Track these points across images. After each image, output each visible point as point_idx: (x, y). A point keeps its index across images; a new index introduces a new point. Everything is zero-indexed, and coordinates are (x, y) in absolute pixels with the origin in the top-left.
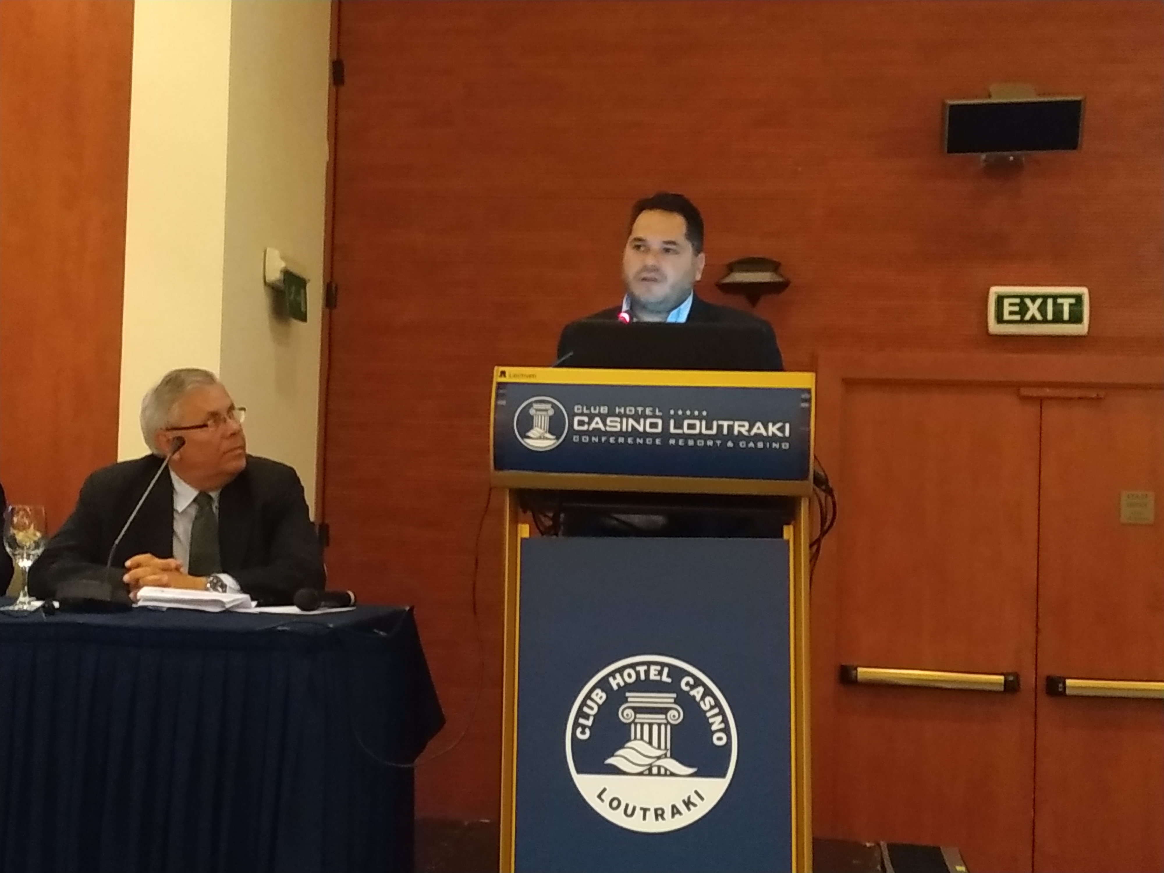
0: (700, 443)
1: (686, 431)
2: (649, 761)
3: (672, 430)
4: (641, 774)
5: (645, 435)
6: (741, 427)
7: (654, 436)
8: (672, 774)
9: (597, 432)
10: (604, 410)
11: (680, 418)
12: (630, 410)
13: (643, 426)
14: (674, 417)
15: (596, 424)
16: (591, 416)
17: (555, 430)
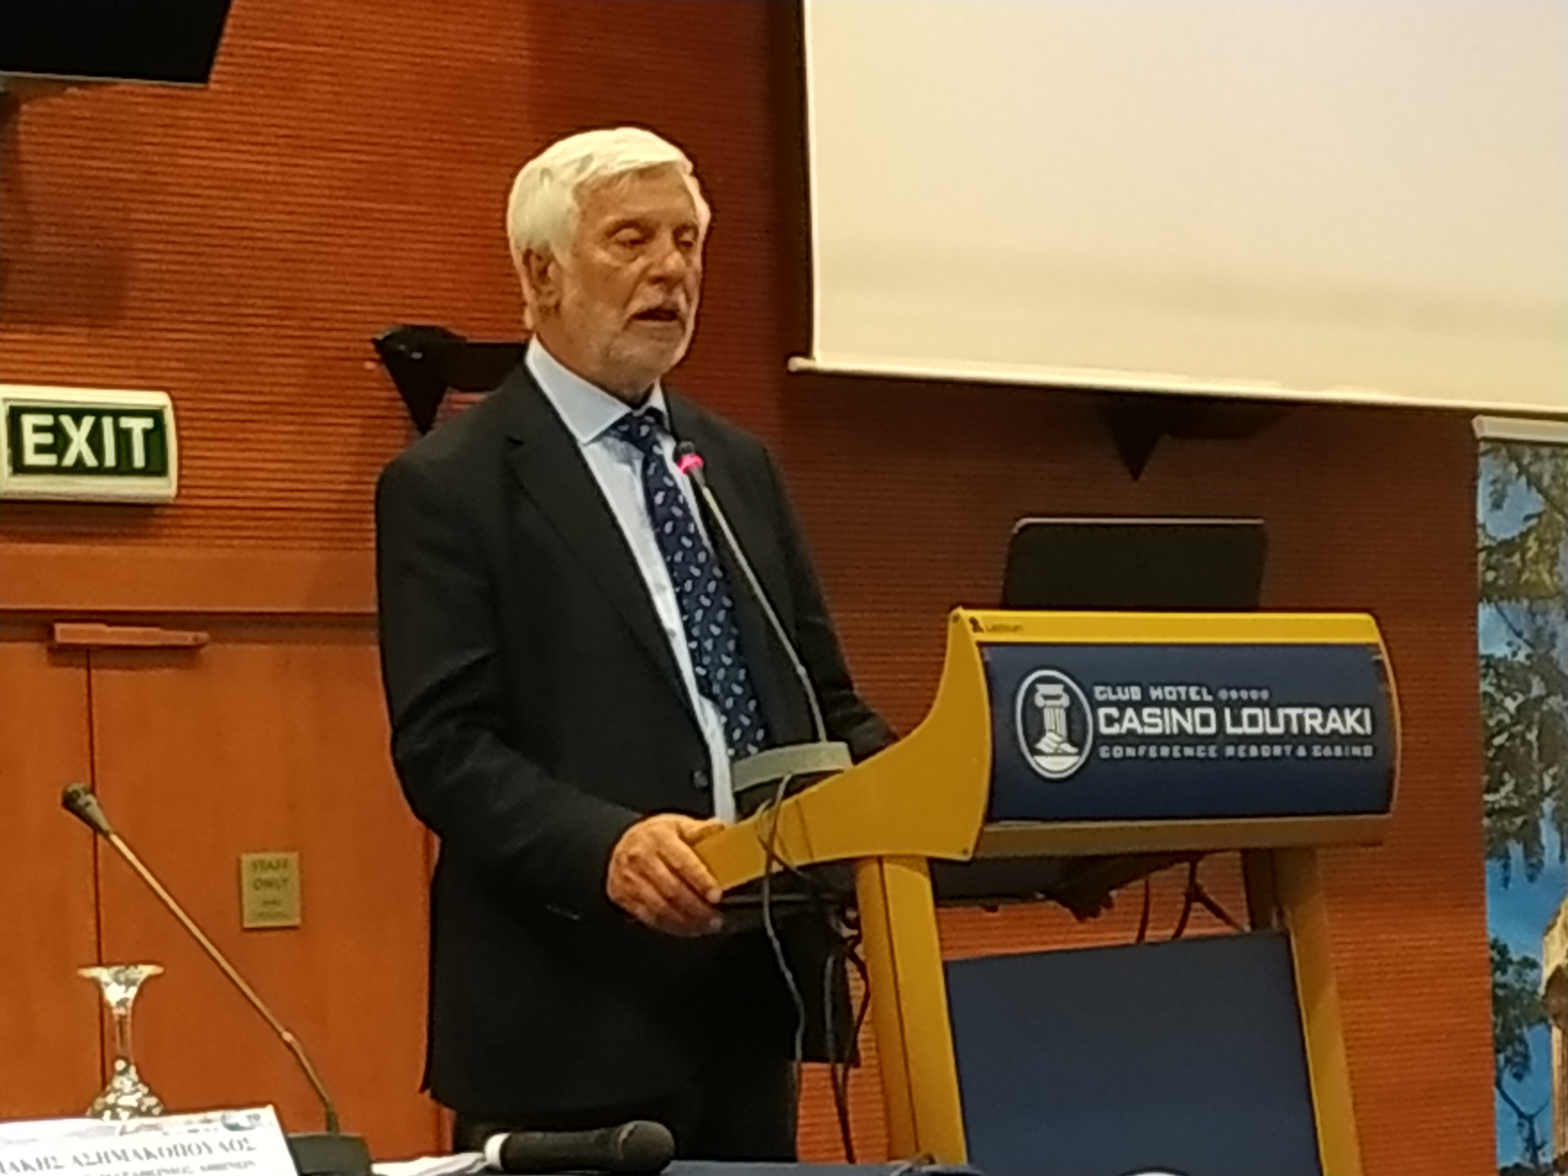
1: (1246, 729)
3: (1230, 730)
5: (1197, 740)
6: (1312, 719)
7: (1206, 741)
9: (1130, 738)
10: (1135, 693)
11: (1237, 706)
12: (1170, 693)
13: (1191, 722)
14: (1229, 703)
15: (1130, 722)
16: (1122, 706)
17: (1075, 737)
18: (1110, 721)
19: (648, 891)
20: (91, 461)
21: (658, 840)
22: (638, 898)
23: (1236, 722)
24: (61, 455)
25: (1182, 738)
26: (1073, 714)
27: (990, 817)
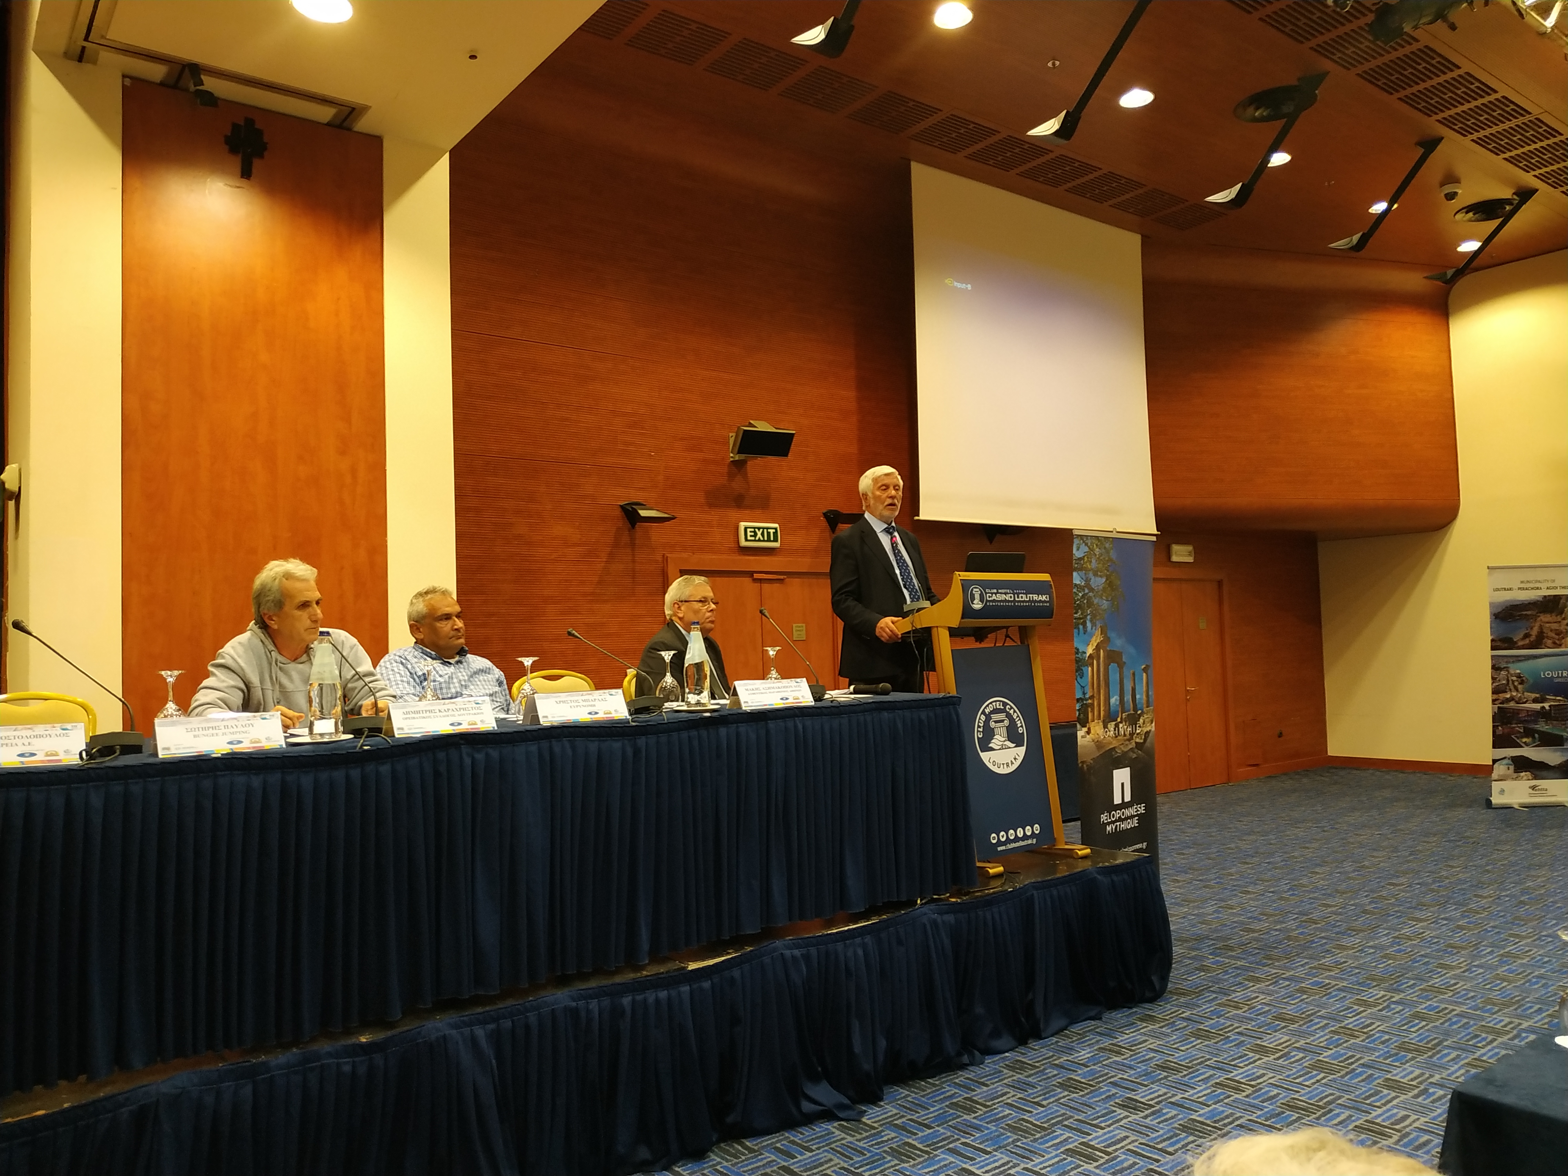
0: (1025, 604)
1: (1020, 599)
2: (1001, 743)
3: (1017, 599)
4: (1000, 749)
5: (1009, 601)
6: (1035, 597)
7: (1011, 601)
8: (1010, 748)
9: (994, 601)
10: (995, 591)
11: (1018, 594)
12: (1003, 591)
13: (1008, 598)
14: (1016, 593)
15: (994, 597)
16: (992, 594)
17: (981, 600)
18: (989, 597)
19: (885, 635)
20: (762, 539)
21: (887, 623)
22: (882, 636)
23: (1018, 597)
24: (755, 537)
25: (1006, 601)
26: (981, 596)
27: (962, 618)
